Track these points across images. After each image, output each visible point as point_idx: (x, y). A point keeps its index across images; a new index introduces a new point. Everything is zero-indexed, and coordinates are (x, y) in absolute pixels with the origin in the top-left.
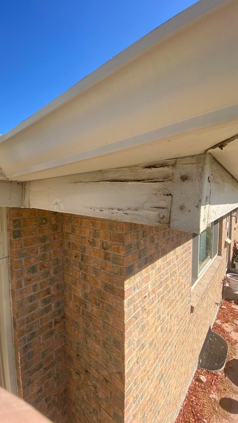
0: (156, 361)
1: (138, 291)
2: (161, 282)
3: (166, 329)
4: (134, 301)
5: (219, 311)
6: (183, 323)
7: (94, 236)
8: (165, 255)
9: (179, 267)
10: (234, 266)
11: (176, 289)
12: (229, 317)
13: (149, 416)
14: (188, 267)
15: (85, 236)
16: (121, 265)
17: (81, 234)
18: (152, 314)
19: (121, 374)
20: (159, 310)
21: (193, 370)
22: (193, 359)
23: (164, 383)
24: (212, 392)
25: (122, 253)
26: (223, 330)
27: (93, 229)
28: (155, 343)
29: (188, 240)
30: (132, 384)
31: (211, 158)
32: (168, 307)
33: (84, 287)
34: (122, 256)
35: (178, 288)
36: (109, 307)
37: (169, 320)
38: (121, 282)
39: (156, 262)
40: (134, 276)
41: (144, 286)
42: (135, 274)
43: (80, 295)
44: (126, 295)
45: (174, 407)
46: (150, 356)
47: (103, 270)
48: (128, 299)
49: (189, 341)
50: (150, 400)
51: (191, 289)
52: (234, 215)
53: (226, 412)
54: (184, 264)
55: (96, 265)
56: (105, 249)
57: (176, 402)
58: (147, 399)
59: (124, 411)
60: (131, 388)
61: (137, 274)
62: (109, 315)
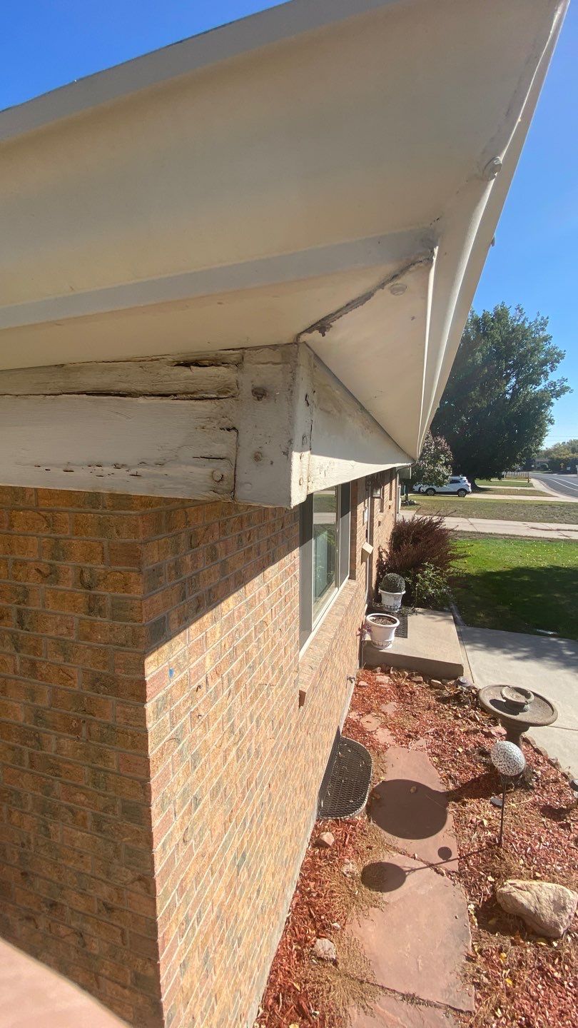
0: (229, 827)
1: (180, 676)
2: (235, 649)
3: (248, 751)
4: (172, 702)
5: (355, 693)
6: (284, 731)
7: (53, 557)
8: (241, 588)
9: (273, 610)
10: (378, 598)
11: (267, 659)
12: (372, 702)
13: (217, 956)
14: (291, 608)
15: (25, 557)
16: (135, 621)
17: (12, 552)
18: (216, 724)
19: (147, 882)
20: (230, 714)
21: (307, 826)
22: (306, 804)
23: (249, 871)
24: (347, 860)
25: (138, 591)
26: (362, 731)
27: (50, 537)
28: (226, 789)
29: (290, 550)
30: (173, 894)
31: (310, 357)
32: (252, 702)
33: (32, 694)
34: (136, 599)
35: (272, 657)
36: (105, 731)
37: (254, 730)
38: (137, 661)
39: (223, 605)
40: (169, 643)
41: (195, 664)
42: (171, 638)
43: (21, 716)
44: (149, 690)
45: (273, 918)
46: (215, 820)
47: (85, 642)
48: (156, 698)
49: (297, 768)
50: (218, 917)
51: (298, 655)
52: (377, 496)
53: (374, 893)
54: (283, 603)
55: (65, 631)
56: (90, 588)
57: (276, 906)
58: (212, 918)
59: (158, 962)
60: (173, 904)
61: (177, 638)
62: (108, 750)
